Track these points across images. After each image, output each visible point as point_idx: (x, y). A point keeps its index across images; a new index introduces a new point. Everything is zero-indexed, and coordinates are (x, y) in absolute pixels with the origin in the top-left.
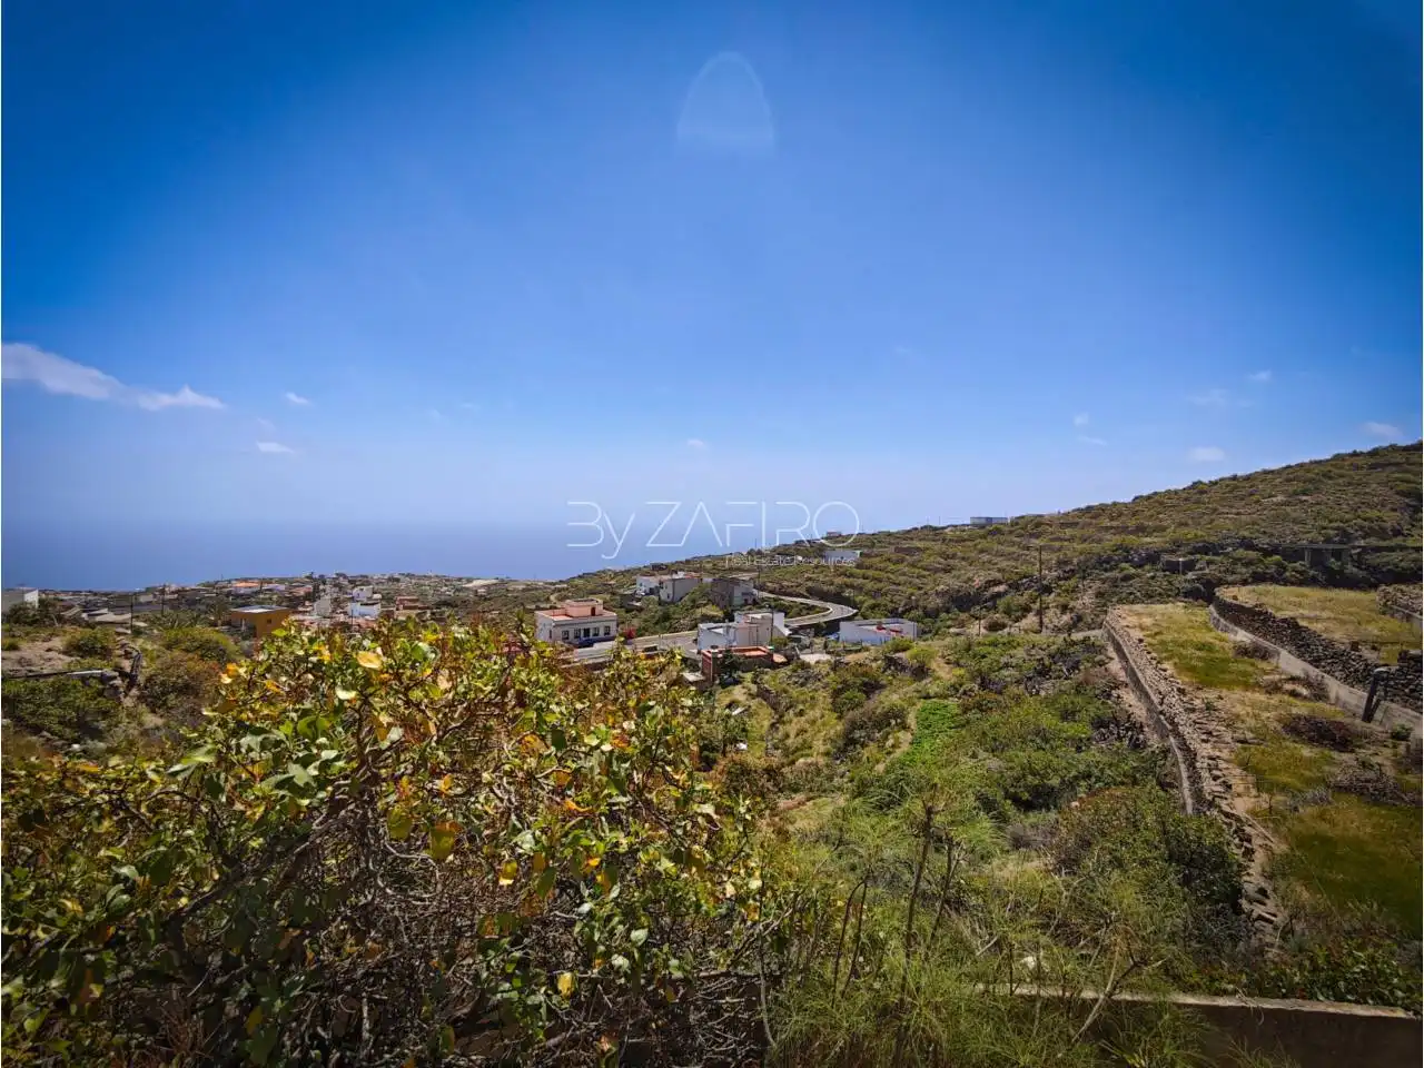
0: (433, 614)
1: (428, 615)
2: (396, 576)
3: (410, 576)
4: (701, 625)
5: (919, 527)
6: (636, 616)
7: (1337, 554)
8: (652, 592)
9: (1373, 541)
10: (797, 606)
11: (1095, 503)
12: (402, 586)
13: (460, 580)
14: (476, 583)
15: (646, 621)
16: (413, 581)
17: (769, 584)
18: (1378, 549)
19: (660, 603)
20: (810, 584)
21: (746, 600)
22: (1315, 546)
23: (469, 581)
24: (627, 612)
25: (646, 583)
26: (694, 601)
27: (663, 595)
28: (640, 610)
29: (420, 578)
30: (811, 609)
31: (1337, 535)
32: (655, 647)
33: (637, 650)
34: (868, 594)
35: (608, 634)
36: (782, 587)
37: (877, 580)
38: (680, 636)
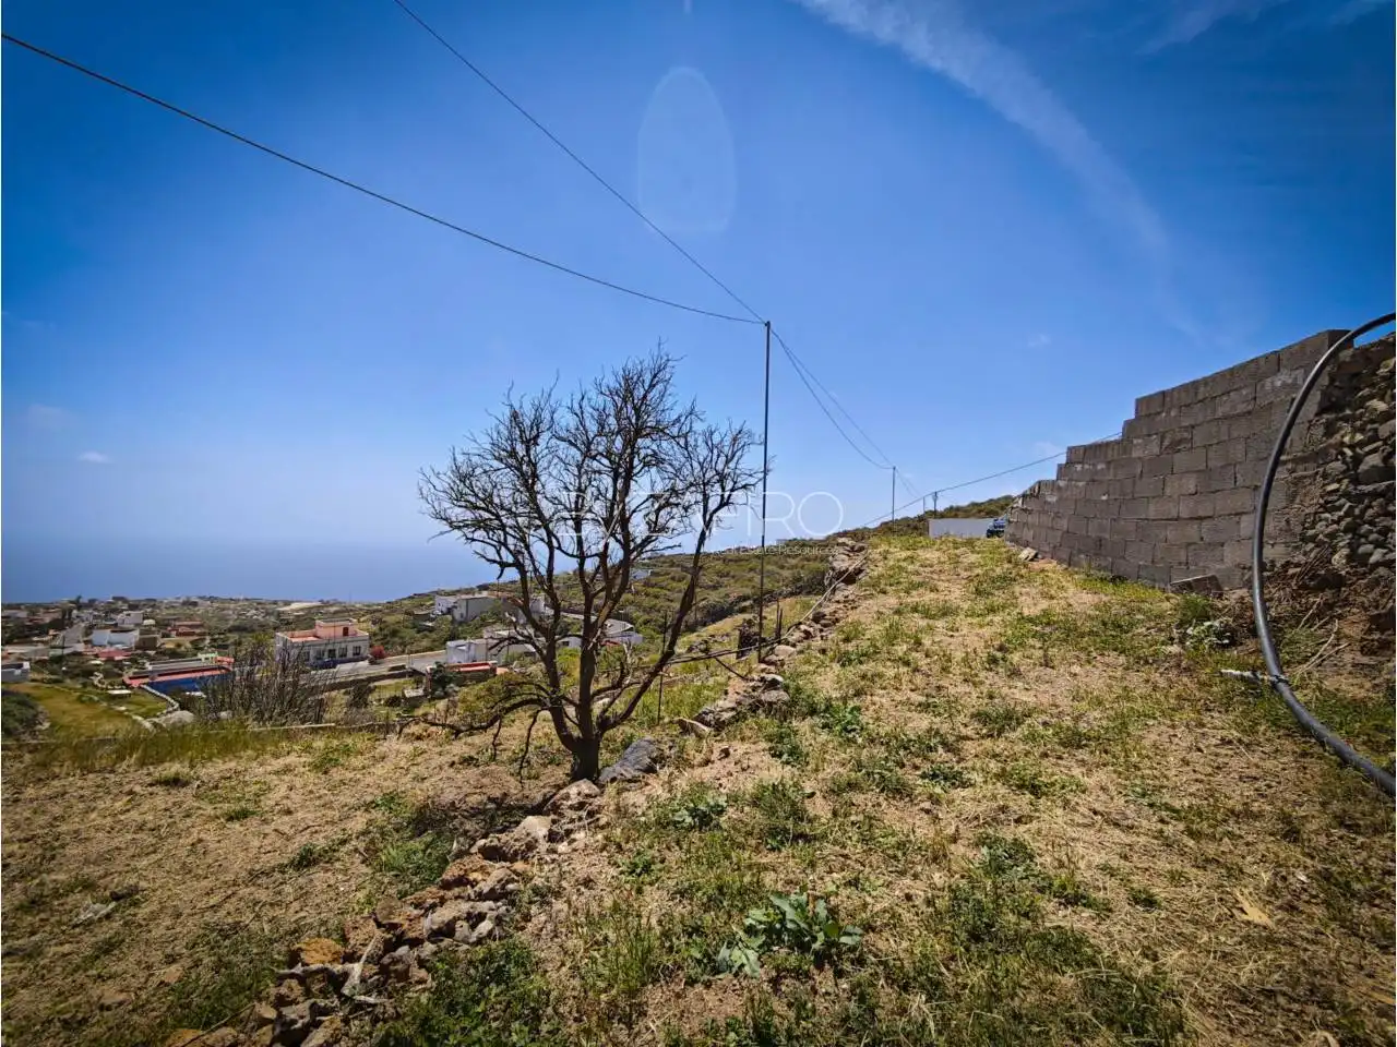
0: (214, 640)
1: (208, 641)
2: (194, 599)
3: (212, 599)
4: (449, 643)
6: (426, 636)
8: (449, 611)
12: (200, 610)
13: (275, 603)
14: (295, 606)
15: (434, 641)
16: (216, 605)
19: (453, 621)
23: (287, 603)
24: (419, 632)
25: (443, 603)
26: (483, 620)
27: (457, 614)
28: (431, 630)
29: (223, 601)
32: (403, 667)
33: (383, 669)
34: (644, 611)
35: (358, 654)
36: (571, 604)
37: (656, 597)
38: (423, 656)
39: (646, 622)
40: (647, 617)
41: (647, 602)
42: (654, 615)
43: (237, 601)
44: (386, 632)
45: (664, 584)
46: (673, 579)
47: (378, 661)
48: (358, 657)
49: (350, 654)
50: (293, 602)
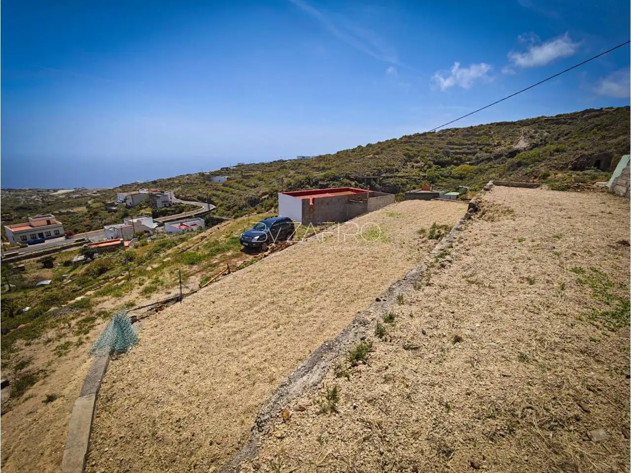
5: (277, 160)
6: (113, 214)
7: (375, 180)
8: (124, 201)
9: (388, 175)
10: (188, 207)
11: (323, 154)
13: (48, 190)
14: (60, 192)
17: (181, 195)
18: (388, 177)
19: (127, 207)
20: (199, 195)
21: (165, 205)
22: (369, 177)
23: (55, 191)
25: (122, 196)
26: (141, 206)
27: (128, 202)
28: (115, 211)
30: (194, 207)
31: (377, 172)
32: (84, 240)
33: (72, 241)
34: (221, 199)
35: (57, 234)
36: (186, 197)
37: (227, 192)
38: (97, 232)
39: (221, 205)
40: (221, 203)
41: (223, 195)
42: (225, 202)
43: (25, 190)
44: (90, 213)
45: (232, 185)
46: (237, 182)
47: (70, 237)
48: (58, 235)
49: (53, 234)
50: (59, 190)
